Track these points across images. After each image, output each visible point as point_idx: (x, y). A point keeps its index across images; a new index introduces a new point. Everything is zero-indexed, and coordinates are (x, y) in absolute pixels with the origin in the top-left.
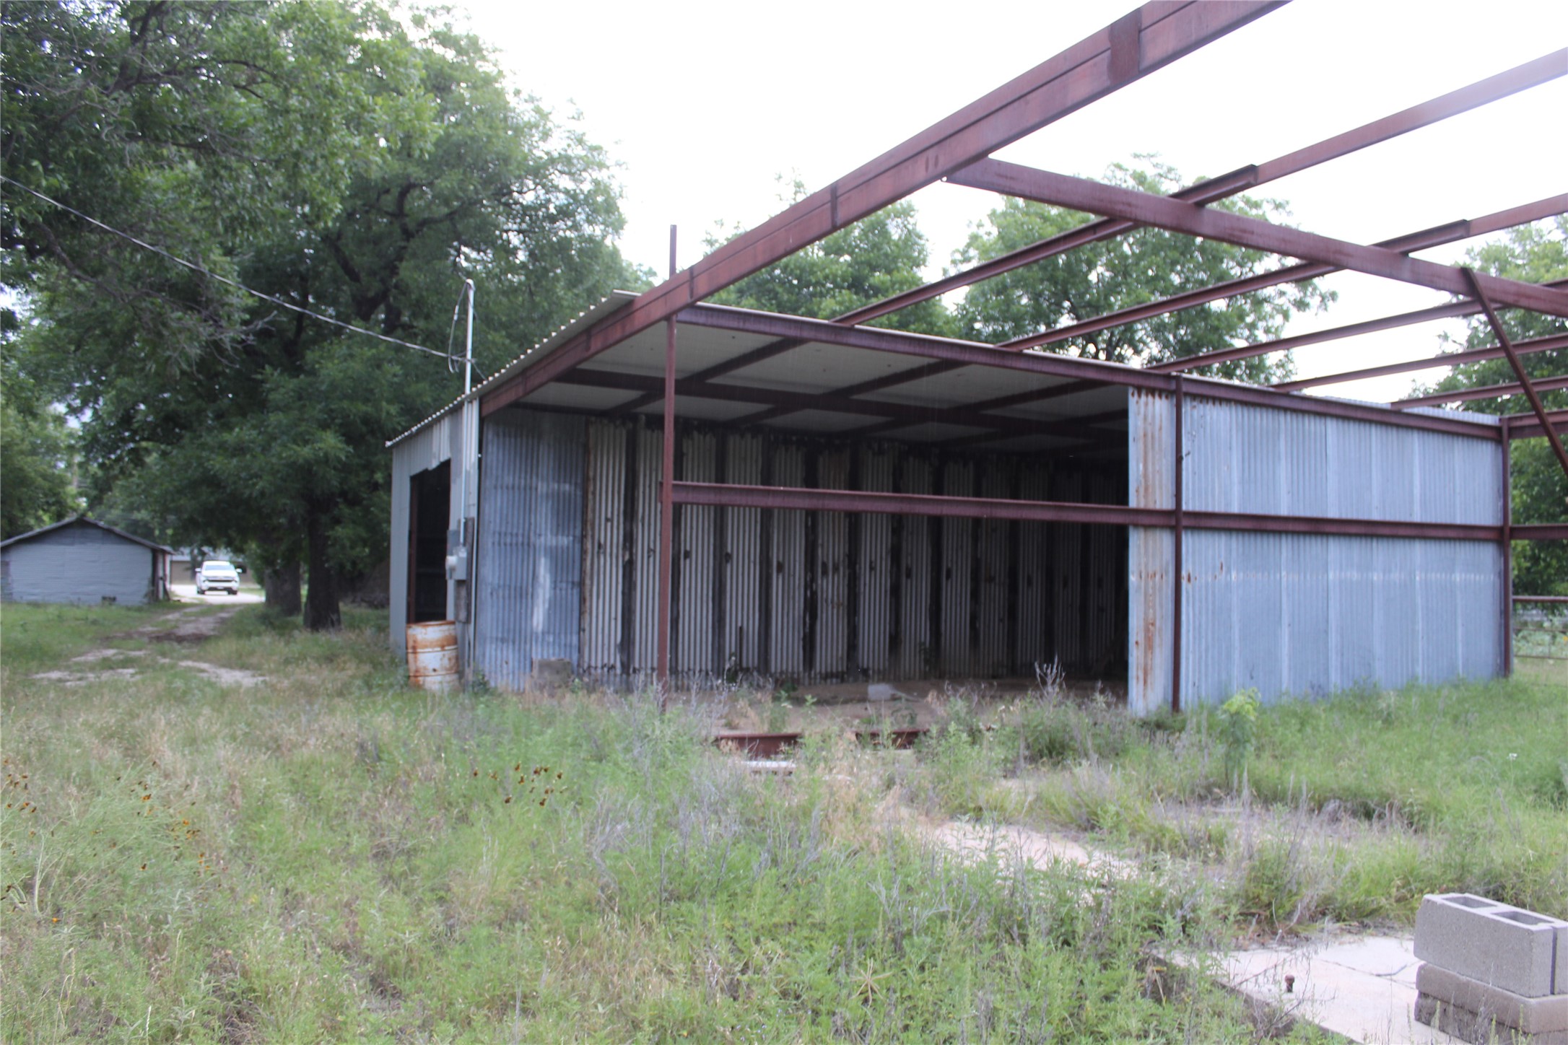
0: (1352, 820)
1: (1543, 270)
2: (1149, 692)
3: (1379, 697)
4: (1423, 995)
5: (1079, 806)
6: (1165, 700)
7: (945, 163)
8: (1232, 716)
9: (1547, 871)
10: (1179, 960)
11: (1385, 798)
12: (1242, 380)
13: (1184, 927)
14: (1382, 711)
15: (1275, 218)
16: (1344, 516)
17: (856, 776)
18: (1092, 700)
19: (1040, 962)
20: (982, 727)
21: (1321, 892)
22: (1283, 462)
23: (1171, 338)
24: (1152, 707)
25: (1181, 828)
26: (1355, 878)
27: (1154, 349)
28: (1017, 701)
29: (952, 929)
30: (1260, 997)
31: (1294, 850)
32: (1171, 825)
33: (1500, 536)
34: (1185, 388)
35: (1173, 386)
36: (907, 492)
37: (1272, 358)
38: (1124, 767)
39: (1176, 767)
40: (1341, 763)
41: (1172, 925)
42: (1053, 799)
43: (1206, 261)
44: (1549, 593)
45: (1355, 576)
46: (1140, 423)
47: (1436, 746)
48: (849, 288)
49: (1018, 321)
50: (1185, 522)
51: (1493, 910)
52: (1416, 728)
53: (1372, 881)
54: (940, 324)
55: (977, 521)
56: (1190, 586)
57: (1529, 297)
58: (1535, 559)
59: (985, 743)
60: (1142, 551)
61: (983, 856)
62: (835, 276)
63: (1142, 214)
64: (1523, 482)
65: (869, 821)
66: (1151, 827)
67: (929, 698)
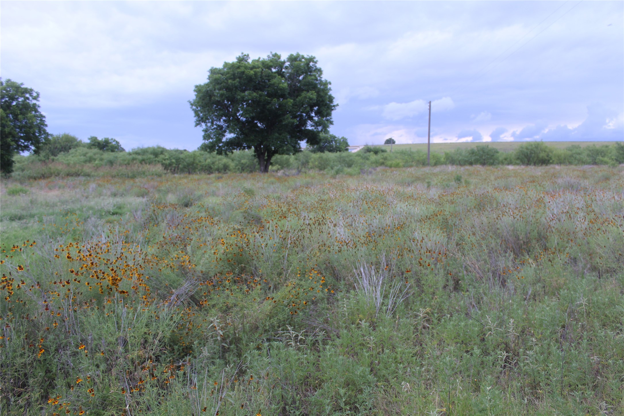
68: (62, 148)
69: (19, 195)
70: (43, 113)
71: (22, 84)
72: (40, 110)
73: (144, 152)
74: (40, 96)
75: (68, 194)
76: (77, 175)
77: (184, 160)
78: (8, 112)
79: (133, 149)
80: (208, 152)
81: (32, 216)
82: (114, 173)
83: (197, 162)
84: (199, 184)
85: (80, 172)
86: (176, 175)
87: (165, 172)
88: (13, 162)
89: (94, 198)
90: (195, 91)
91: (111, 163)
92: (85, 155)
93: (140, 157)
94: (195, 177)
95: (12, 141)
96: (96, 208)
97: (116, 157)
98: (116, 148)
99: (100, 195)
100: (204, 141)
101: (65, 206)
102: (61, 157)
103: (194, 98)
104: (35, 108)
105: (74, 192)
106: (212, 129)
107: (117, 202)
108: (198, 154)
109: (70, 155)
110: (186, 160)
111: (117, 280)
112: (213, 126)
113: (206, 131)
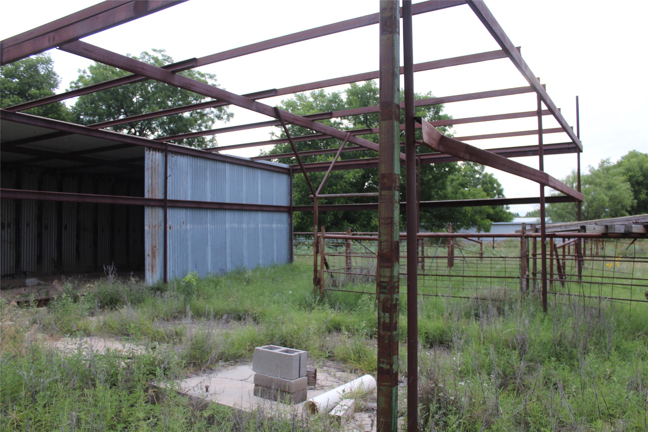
0: (234, 322)
1: (306, 111)
2: (154, 275)
3: (245, 273)
4: (256, 385)
5: (122, 325)
6: (161, 278)
7: (58, 40)
8: (186, 283)
9: (301, 333)
10: (162, 385)
11: (246, 311)
12: (195, 147)
13: (164, 371)
14: (246, 278)
15: (210, 82)
16: (232, 202)
17: (15, 321)
18: (129, 280)
19: (100, 395)
20: (79, 294)
21: (220, 351)
22: (208, 180)
23: (167, 128)
24: (155, 281)
25: (165, 331)
26: (233, 344)
27: (159, 132)
28: (96, 282)
29: (60, 385)
30: (196, 396)
31: (208, 335)
32: (161, 330)
33: (289, 210)
34: (169, 149)
35: (164, 148)
36: (46, 190)
37: (208, 138)
38: (142, 308)
39: (164, 306)
40: (229, 300)
41: (159, 371)
42: (111, 323)
43: (182, 97)
44: (307, 231)
45: (236, 226)
46: (150, 162)
47: (265, 291)
48: (18, 94)
49: (101, 116)
50: (168, 204)
51: (280, 350)
52: (258, 284)
53: (239, 344)
54: (64, 115)
55: (79, 204)
56: (170, 231)
57: (297, 120)
58: (303, 219)
59: (81, 301)
60: (150, 216)
61: (76, 351)
62: (10, 88)
63: (149, 74)
64: (299, 190)
65: (22, 342)
66: (153, 332)
67: (54, 283)
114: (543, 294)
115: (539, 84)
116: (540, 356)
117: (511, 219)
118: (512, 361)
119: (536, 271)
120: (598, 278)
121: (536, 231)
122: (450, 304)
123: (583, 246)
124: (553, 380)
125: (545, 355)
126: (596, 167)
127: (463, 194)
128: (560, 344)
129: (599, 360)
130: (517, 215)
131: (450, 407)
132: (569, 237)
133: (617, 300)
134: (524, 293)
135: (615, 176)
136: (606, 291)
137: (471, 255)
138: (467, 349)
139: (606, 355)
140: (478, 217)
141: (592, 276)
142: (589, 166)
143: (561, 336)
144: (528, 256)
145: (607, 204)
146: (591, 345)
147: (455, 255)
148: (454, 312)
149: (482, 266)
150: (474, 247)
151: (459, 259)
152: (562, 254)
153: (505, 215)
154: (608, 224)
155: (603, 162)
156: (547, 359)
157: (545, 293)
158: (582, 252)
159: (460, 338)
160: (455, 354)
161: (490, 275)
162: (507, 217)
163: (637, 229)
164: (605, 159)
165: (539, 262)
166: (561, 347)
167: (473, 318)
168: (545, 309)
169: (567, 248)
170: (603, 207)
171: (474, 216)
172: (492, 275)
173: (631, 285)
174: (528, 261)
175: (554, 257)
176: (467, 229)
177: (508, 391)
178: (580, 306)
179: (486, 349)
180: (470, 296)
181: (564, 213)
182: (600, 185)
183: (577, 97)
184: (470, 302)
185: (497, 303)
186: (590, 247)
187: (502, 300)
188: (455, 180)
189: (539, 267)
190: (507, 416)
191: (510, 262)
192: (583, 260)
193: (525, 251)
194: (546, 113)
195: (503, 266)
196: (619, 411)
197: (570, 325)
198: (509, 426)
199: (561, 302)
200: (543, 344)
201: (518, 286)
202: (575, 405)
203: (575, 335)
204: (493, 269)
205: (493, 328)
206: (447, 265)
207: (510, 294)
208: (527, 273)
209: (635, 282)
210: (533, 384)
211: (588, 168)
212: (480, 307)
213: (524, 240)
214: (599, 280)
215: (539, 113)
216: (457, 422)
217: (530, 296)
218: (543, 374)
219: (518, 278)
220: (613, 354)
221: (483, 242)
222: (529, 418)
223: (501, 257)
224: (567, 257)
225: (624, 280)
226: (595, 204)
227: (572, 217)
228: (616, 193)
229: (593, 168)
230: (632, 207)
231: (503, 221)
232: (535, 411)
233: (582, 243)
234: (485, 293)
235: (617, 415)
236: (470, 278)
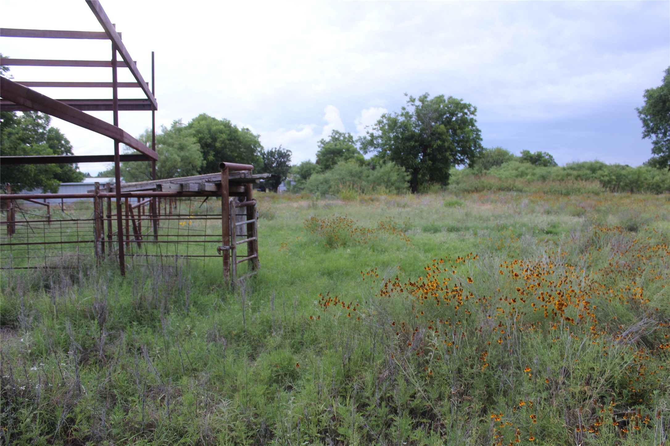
68: (494, 162)
69: (455, 207)
70: (479, 127)
71: (462, 100)
72: (476, 124)
73: (580, 167)
74: (477, 110)
75: (501, 209)
76: (509, 189)
77: (627, 177)
78: (448, 127)
79: (567, 164)
80: (658, 168)
81: (467, 229)
82: (547, 189)
83: (643, 179)
84: (645, 206)
85: (511, 187)
86: (615, 194)
87: (604, 189)
88: (450, 175)
89: (526, 214)
90: (644, 96)
91: (544, 178)
92: (517, 170)
93: (575, 173)
94: (639, 196)
95: (450, 155)
96: (530, 225)
97: (549, 172)
98: (549, 162)
99: (533, 211)
100: (652, 156)
101: (498, 221)
102: (493, 170)
103: (644, 104)
104: (472, 122)
105: (506, 207)
106: (665, 141)
107: (552, 220)
108: (644, 170)
109: (501, 169)
110: (629, 177)
111: (563, 305)
112: (665, 137)
113: (655, 143)
114: (120, 257)
115: (114, 31)
116: (121, 322)
117: (81, 179)
118: (92, 332)
119: (111, 233)
120: (173, 237)
121: (111, 190)
122: (12, 276)
123: (157, 206)
124: (137, 345)
125: (125, 320)
126: (169, 128)
127: (24, 150)
128: (140, 307)
129: (179, 318)
130: (88, 176)
131: (21, 399)
132: (144, 196)
133: (192, 258)
134: (100, 258)
135: (186, 137)
136: (182, 249)
137: (36, 219)
138: (37, 326)
139: (185, 312)
140: (43, 177)
141: (168, 236)
142: (162, 126)
143: (141, 299)
144: (102, 217)
145: (179, 165)
146: (171, 304)
147: (16, 220)
148: (18, 286)
149: (50, 230)
150: (39, 210)
151: (22, 224)
152: (137, 214)
153: (75, 176)
154: (183, 183)
155: (175, 123)
156: (129, 324)
157: (122, 256)
158: (157, 212)
159: (28, 315)
160: (23, 334)
161: (60, 241)
162: (77, 177)
163: (210, 187)
164: (177, 120)
165: (115, 223)
166: (142, 310)
167: (42, 290)
168: (123, 273)
169: (141, 208)
170: (175, 167)
171: (39, 176)
172: (63, 241)
173: (205, 242)
174: (102, 224)
175: (130, 217)
176: (31, 190)
177: (90, 365)
178: (158, 266)
179: (61, 324)
180: (37, 266)
181: (137, 173)
182: (172, 145)
183: (153, 53)
184: (38, 273)
185: (70, 271)
186: (164, 207)
187: (76, 266)
188: (14, 134)
189: (115, 229)
190: (91, 394)
191: (82, 225)
192: (158, 220)
193: (99, 212)
194: (122, 65)
195: (75, 229)
196: (201, 363)
197: (150, 287)
198: (95, 404)
199: (138, 263)
200: (123, 309)
201: (93, 251)
202: (160, 366)
203: (155, 296)
204: (63, 234)
205: (67, 299)
206: (6, 232)
207: (84, 260)
208: (102, 235)
209: (208, 239)
210: (117, 353)
211: (161, 128)
212: (51, 277)
213: (98, 200)
214: (175, 239)
215: (114, 64)
216: (32, 415)
217: (106, 260)
218: (126, 341)
219: (92, 241)
220: (191, 310)
221: (50, 205)
222: (115, 390)
223: (72, 220)
224: (142, 217)
225: (196, 237)
226: (168, 164)
227: (145, 177)
228: (187, 154)
229: (166, 128)
230: (202, 167)
231: (72, 181)
232: (121, 382)
233: (157, 203)
234: (56, 260)
235: (200, 368)
236: (36, 245)
